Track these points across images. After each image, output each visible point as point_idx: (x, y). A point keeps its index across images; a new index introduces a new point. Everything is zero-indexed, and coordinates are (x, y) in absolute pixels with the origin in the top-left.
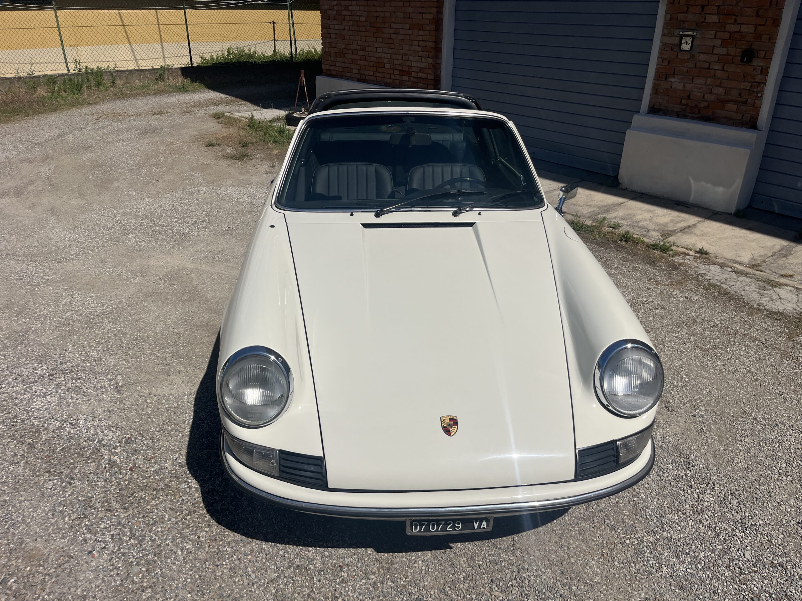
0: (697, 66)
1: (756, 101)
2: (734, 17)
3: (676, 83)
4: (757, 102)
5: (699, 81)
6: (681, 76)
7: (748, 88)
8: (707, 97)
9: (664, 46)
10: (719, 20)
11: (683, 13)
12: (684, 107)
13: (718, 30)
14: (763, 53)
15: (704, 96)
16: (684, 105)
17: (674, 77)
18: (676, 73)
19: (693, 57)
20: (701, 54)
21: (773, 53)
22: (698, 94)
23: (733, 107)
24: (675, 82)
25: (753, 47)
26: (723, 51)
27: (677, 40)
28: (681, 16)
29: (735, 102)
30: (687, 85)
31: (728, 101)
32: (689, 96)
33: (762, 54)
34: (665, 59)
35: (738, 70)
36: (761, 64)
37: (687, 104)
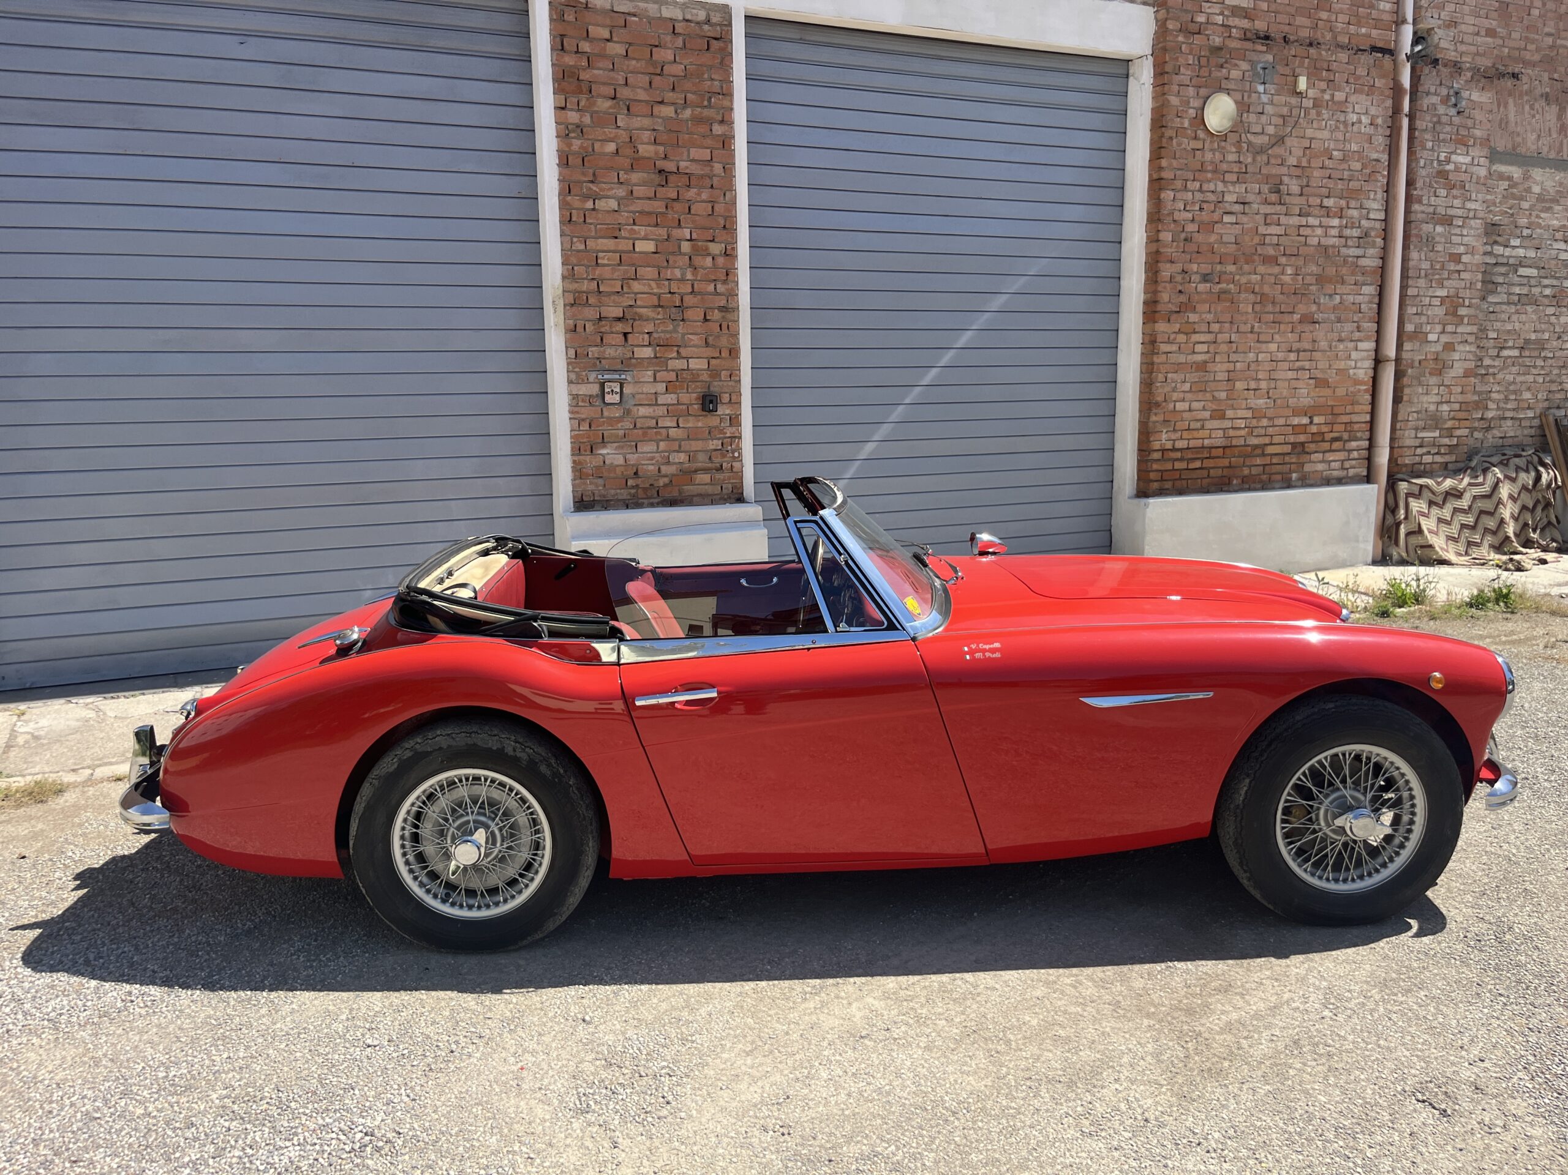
0: (638, 425)
1: (734, 464)
2: (676, 349)
3: (611, 454)
4: (736, 465)
5: (647, 448)
6: (616, 444)
7: (720, 447)
8: (665, 469)
9: (575, 400)
10: (655, 354)
11: (597, 346)
12: (633, 491)
13: (656, 368)
14: (728, 395)
15: (659, 469)
16: (633, 487)
17: (604, 447)
18: (605, 440)
19: (628, 412)
20: (640, 408)
21: (741, 395)
22: (651, 468)
23: (706, 478)
24: (608, 454)
25: (712, 389)
26: (671, 398)
27: (595, 389)
28: (593, 351)
29: (706, 470)
30: (628, 456)
31: (696, 471)
32: (636, 473)
33: (725, 398)
34: (583, 420)
35: (700, 424)
36: (728, 412)
37: (637, 486)
